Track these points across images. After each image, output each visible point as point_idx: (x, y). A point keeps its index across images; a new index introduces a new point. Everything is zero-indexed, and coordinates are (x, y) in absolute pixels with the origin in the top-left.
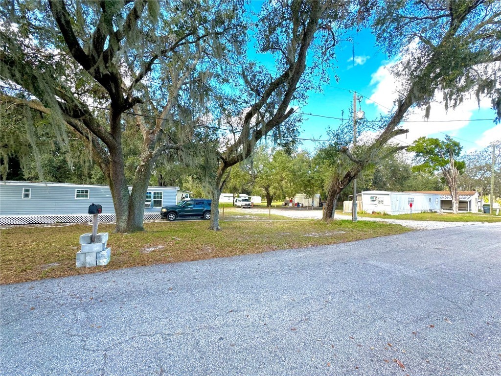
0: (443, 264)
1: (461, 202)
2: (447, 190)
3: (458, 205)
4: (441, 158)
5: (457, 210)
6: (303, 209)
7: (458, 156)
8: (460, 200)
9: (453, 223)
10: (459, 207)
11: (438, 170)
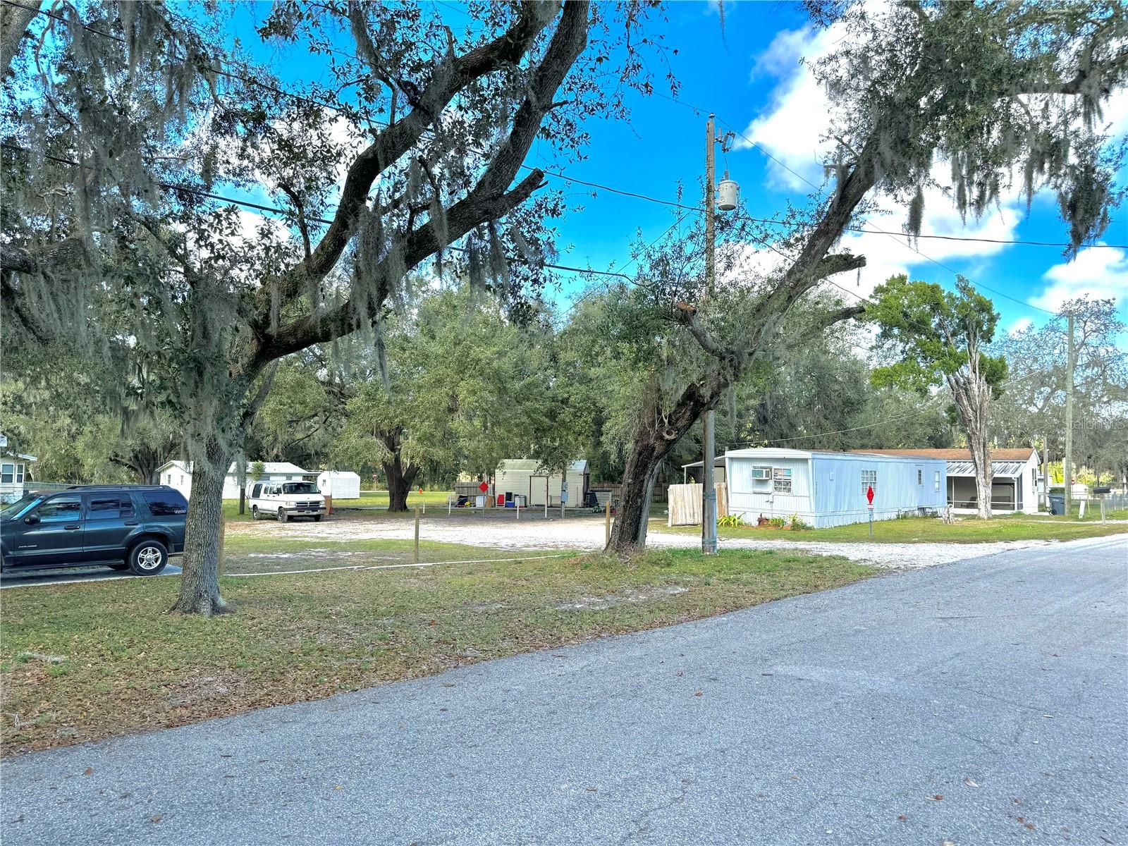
0: (958, 655)
1: (998, 483)
2: (963, 445)
3: (989, 491)
4: (946, 344)
5: (989, 506)
6: (525, 515)
7: (989, 341)
8: (996, 475)
9: (979, 546)
10: (994, 499)
11: (938, 382)
